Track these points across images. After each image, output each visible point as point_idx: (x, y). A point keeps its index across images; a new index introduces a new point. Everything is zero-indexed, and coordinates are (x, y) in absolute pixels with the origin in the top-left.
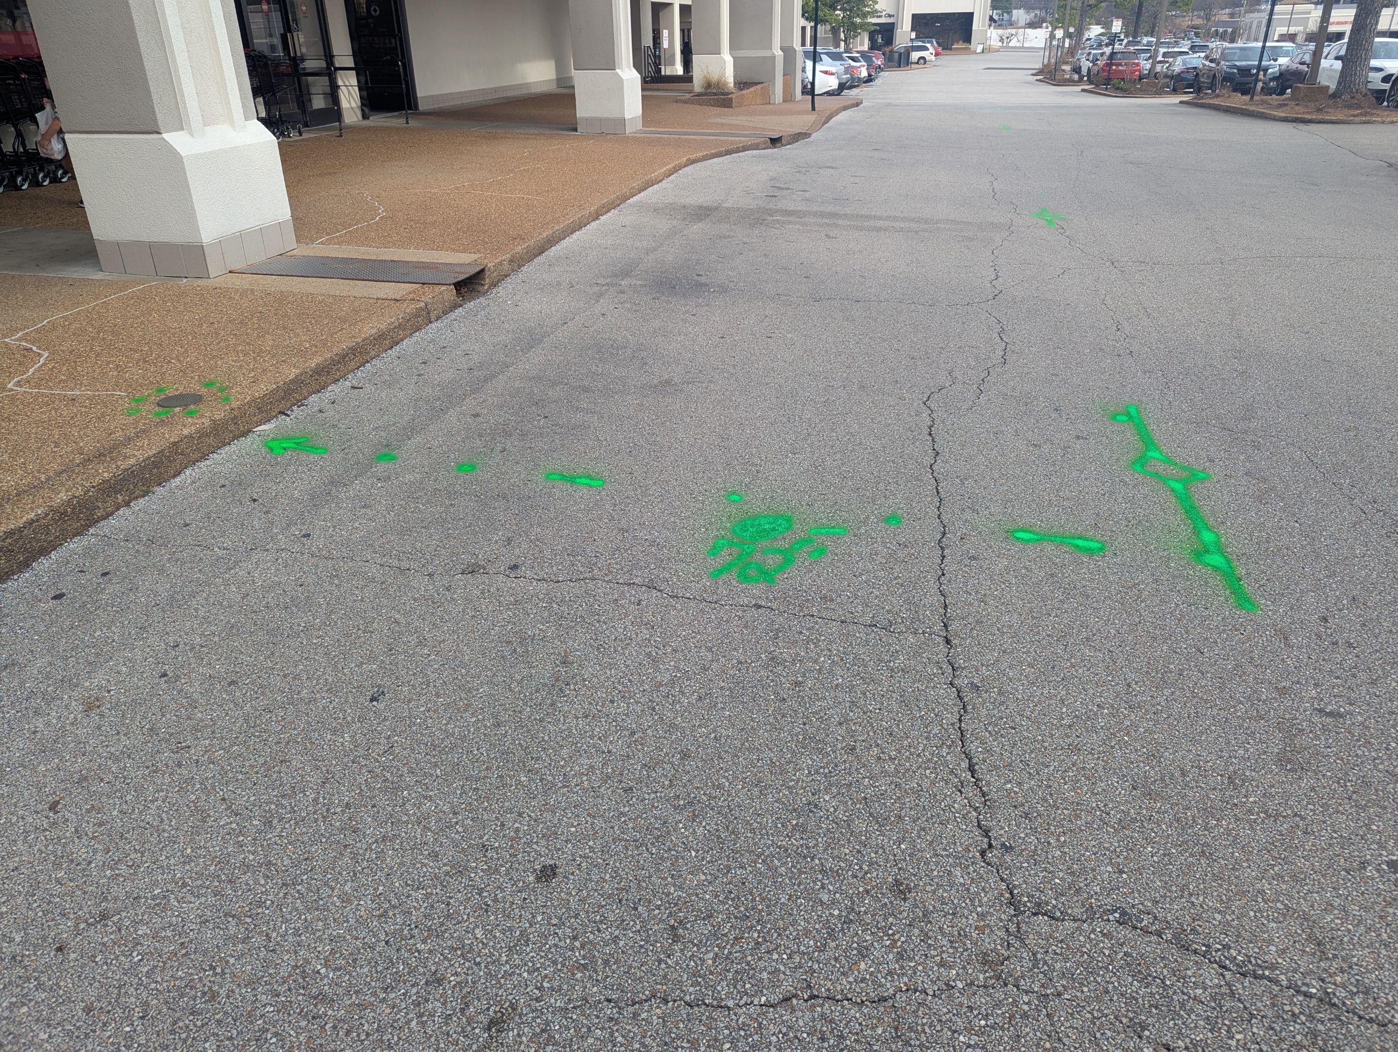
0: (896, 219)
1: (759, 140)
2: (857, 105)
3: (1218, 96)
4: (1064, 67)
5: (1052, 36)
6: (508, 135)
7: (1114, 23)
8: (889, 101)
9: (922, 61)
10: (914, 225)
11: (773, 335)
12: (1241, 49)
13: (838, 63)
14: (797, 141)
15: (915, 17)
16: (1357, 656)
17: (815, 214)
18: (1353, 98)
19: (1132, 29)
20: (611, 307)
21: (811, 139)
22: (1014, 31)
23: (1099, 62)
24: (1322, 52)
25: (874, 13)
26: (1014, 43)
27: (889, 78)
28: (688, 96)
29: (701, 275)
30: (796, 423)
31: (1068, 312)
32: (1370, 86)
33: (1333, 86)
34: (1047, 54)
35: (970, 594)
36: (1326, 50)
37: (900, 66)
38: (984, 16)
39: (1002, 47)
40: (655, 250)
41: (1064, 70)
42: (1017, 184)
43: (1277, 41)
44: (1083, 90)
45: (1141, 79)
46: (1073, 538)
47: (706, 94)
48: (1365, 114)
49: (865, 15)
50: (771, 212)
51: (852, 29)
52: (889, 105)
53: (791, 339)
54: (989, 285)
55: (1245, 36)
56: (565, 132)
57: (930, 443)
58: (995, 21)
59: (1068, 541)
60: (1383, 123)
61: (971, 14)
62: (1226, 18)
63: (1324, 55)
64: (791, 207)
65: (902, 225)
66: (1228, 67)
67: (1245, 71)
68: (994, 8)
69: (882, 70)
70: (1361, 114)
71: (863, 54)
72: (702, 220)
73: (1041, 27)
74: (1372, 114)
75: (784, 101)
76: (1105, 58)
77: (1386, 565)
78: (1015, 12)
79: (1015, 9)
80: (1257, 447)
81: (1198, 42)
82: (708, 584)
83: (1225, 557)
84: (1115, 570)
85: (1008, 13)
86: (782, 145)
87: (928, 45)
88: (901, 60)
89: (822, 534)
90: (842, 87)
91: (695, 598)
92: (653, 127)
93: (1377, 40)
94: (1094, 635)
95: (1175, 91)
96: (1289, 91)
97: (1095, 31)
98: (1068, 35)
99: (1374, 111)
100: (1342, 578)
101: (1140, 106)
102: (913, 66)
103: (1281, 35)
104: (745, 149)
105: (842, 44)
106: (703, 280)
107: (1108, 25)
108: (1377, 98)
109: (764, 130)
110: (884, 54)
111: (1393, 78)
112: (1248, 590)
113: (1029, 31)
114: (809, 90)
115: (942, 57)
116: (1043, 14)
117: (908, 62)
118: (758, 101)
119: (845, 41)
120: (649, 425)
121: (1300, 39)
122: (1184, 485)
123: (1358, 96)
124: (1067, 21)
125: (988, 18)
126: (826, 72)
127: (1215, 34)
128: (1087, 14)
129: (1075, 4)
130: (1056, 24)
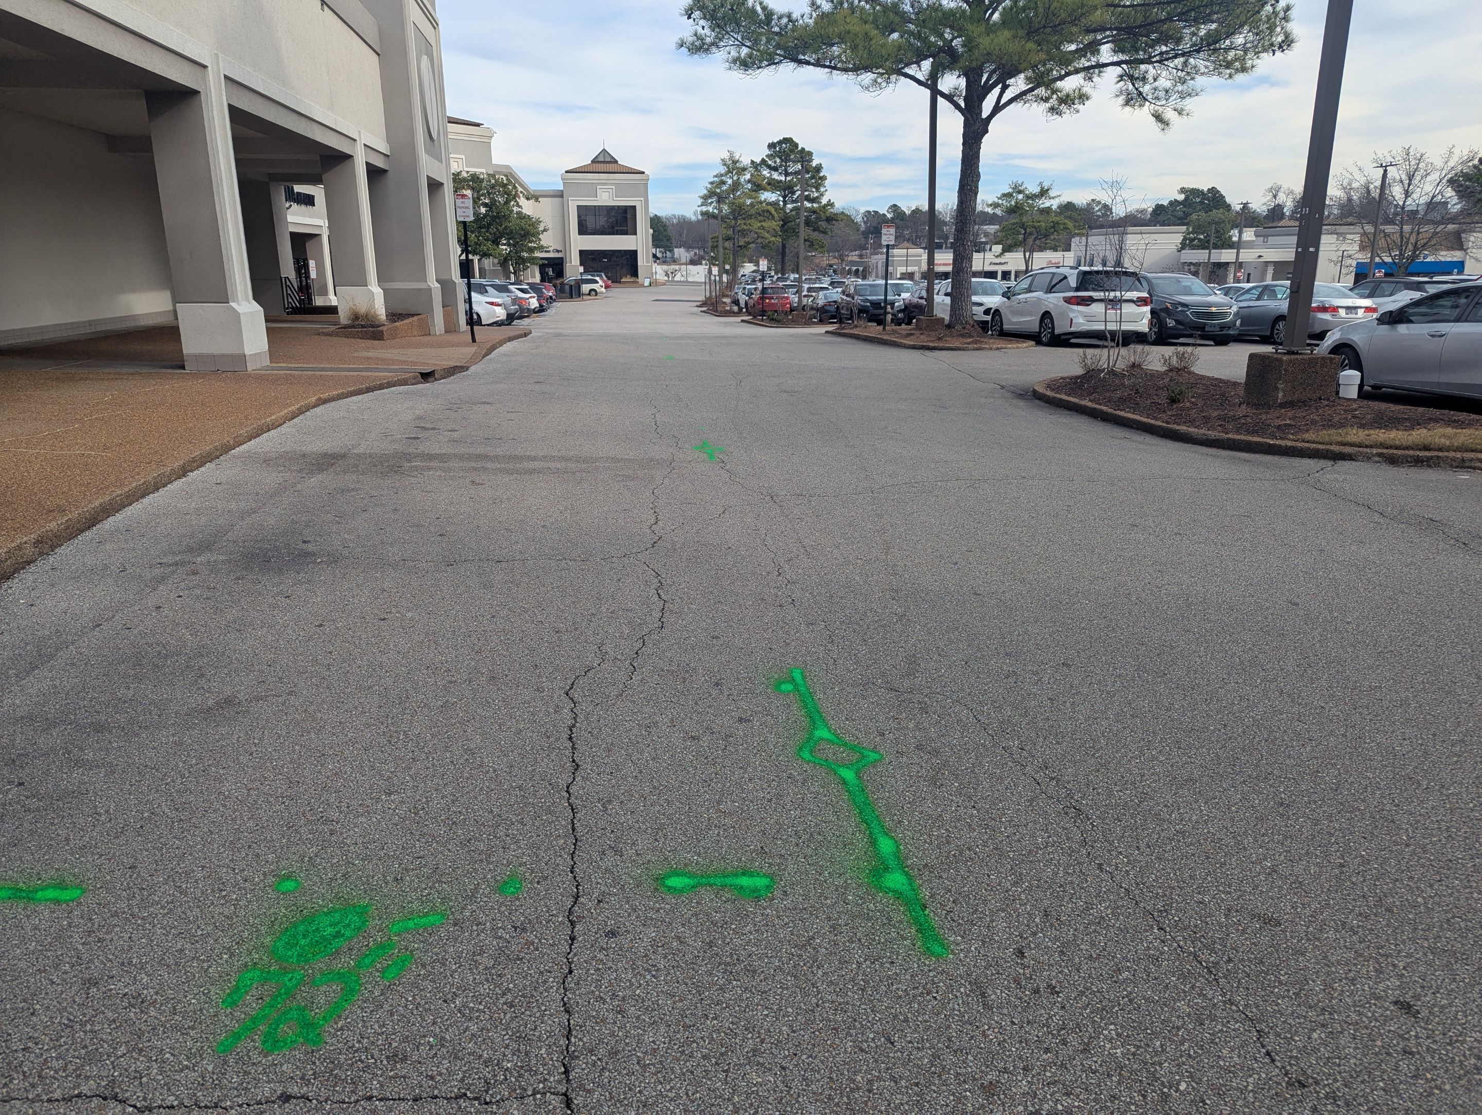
0: (552, 458)
1: (408, 375)
2: (525, 335)
3: (856, 327)
4: (724, 300)
5: (710, 271)
6: (91, 376)
7: (763, 262)
8: (560, 331)
9: (593, 293)
10: (571, 465)
11: (389, 616)
12: (870, 286)
13: (505, 295)
14: (453, 374)
15: (582, 253)
16: (1063, 1007)
17: (461, 457)
18: (964, 328)
19: (779, 267)
20: (173, 595)
21: (469, 372)
22: (677, 267)
23: (753, 296)
24: (933, 289)
25: (541, 248)
26: (678, 278)
27: (562, 308)
28: (332, 328)
29: (309, 542)
30: (400, 744)
31: (730, 558)
32: (975, 318)
33: (947, 318)
34: (708, 287)
35: (604, 1002)
36: (937, 287)
37: (572, 297)
38: (647, 254)
39: (668, 281)
40: (254, 512)
41: (725, 303)
42: (679, 416)
43: (900, 279)
44: (743, 321)
45: (792, 310)
46: (736, 875)
47: (353, 327)
48: (975, 342)
49: (531, 250)
50: (409, 457)
51: (521, 263)
52: (560, 335)
53: (412, 619)
54: (648, 531)
55: (873, 276)
56: (169, 371)
57: (568, 753)
58: (658, 258)
59: (729, 881)
60: (991, 349)
61: (635, 252)
62: (856, 259)
63: (936, 291)
64: (435, 449)
65: (559, 466)
66: (862, 301)
67: (876, 305)
68: (656, 247)
69: (555, 301)
70: (972, 342)
71: (533, 287)
72: (323, 471)
73: (701, 264)
74: (981, 342)
75: (446, 332)
76: (758, 292)
77: (1070, 855)
78: (676, 250)
79: (676, 247)
80: (924, 710)
81: (837, 278)
82: (210, 1068)
83: (907, 874)
84: (786, 920)
85: (670, 251)
86: (436, 380)
87: (597, 279)
88: (573, 292)
89: (408, 931)
90: (511, 318)
91: (181, 1104)
92: (284, 362)
93: (973, 280)
94: (762, 1042)
95: (821, 322)
96: (914, 321)
97: (748, 268)
98: (723, 271)
100: (1030, 882)
101: (792, 336)
102: (585, 297)
103: (902, 274)
104: (390, 385)
105: (512, 276)
106: (310, 547)
107: (758, 264)
108: (983, 328)
109: (414, 363)
110: (555, 286)
111: (991, 312)
112: (936, 921)
113: (690, 267)
114: (473, 320)
115: (612, 289)
116: (702, 253)
117: (579, 294)
118: (415, 333)
119: (515, 273)
120: (182, 776)
121: (917, 277)
122: (856, 773)
123: (968, 326)
124: (721, 259)
125: (651, 256)
126: (492, 304)
127: (849, 272)
128: (739, 253)
129: (727, 244)
130: (712, 261)
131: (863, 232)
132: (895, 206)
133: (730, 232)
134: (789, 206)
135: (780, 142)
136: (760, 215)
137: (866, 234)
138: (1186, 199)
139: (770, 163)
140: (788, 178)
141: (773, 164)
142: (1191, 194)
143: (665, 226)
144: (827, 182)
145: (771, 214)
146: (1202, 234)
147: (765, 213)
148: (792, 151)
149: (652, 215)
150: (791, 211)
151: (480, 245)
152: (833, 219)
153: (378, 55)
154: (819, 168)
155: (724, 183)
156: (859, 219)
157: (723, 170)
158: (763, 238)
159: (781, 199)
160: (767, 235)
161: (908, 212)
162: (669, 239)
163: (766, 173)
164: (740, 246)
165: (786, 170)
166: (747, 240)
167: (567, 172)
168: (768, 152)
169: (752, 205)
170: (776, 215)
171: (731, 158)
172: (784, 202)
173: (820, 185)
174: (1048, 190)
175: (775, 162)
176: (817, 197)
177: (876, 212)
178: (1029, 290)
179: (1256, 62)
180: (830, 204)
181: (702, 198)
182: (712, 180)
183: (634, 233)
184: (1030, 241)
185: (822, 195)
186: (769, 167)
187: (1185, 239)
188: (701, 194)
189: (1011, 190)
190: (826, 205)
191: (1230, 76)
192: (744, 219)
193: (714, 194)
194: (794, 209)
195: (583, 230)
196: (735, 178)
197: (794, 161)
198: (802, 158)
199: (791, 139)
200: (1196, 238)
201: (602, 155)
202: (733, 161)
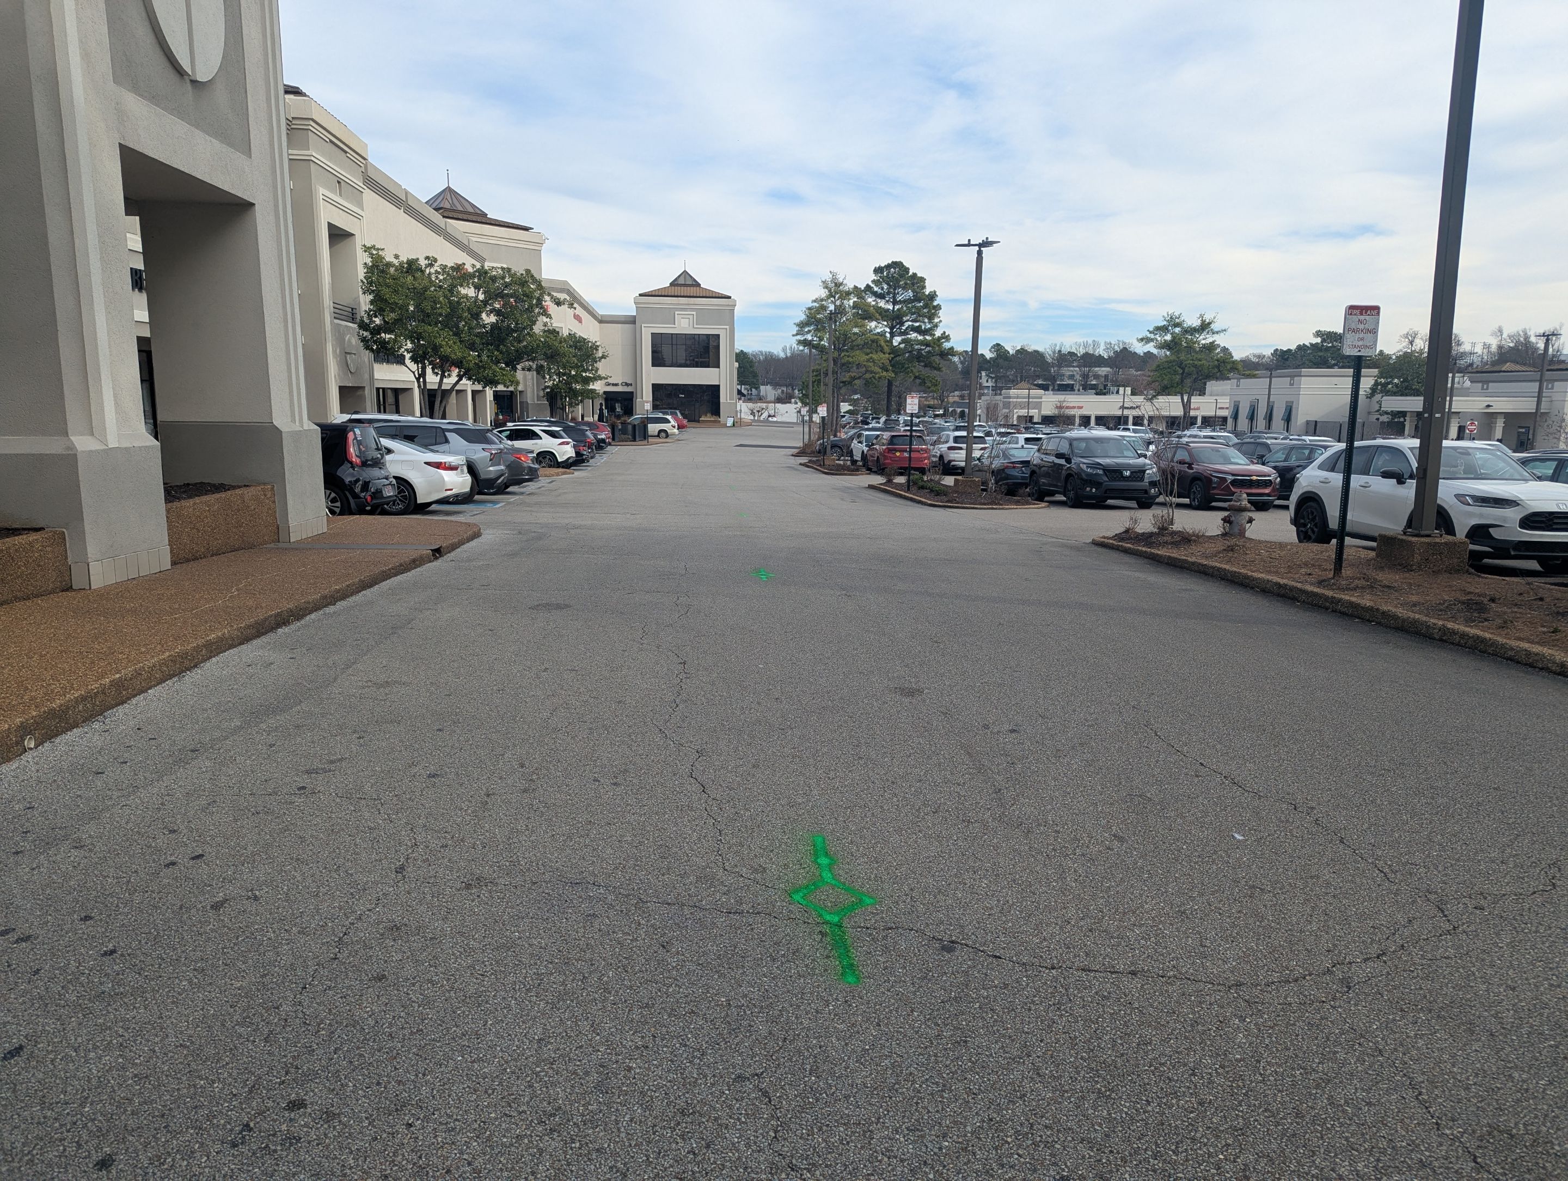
9: (663, 434)
13: (479, 447)
15: (656, 388)
22: (764, 405)
25: (600, 380)
26: (765, 417)
34: (807, 429)
37: (634, 440)
38: (731, 390)
39: (754, 421)
49: (587, 381)
58: (744, 395)
61: (718, 387)
62: (957, 399)
68: (741, 382)
69: (610, 444)
73: (790, 403)
76: (880, 442)
78: (762, 388)
79: (763, 384)
85: (756, 388)
87: (669, 417)
88: (638, 433)
102: (651, 439)
110: (613, 428)
113: (779, 406)
115: (688, 430)
116: (790, 391)
117: (645, 436)
125: (735, 392)
126: (438, 465)
132: (998, 345)
133: (832, 365)
134: (898, 339)
135: (888, 267)
136: (868, 346)
137: (966, 373)
139: (876, 289)
140: (897, 307)
141: (880, 291)
142: (1328, 337)
143: (751, 361)
144: (941, 313)
145: (880, 345)
146: (1398, 378)
147: (874, 343)
148: (902, 276)
149: (737, 351)
150: (900, 344)
152: (948, 354)
154: (933, 296)
155: (823, 308)
156: (957, 357)
157: (823, 293)
158: (872, 372)
159: (888, 330)
160: (877, 369)
161: (1011, 352)
162: (755, 375)
163: (871, 300)
164: (844, 382)
165: (894, 297)
166: (853, 375)
167: (641, 295)
168: (874, 277)
169: (858, 335)
170: (885, 348)
171: (834, 281)
172: (891, 333)
173: (934, 315)
174: (1210, 323)
175: (882, 289)
176: (930, 329)
180: (946, 337)
181: (798, 325)
182: (810, 305)
183: (717, 365)
184: (1188, 382)
185: (936, 326)
186: (875, 294)
187: (1376, 384)
188: (797, 321)
189: (1165, 323)
190: (939, 339)
192: (848, 350)
193: (814, 319)
194: (903, 341)
195: (658, 361)
196: (838, 303)
197: (904, 288)
198: (913, 284)
199: (901, 263)
200: (1388, 383)
201: (682, 277)
202: (836, 284)
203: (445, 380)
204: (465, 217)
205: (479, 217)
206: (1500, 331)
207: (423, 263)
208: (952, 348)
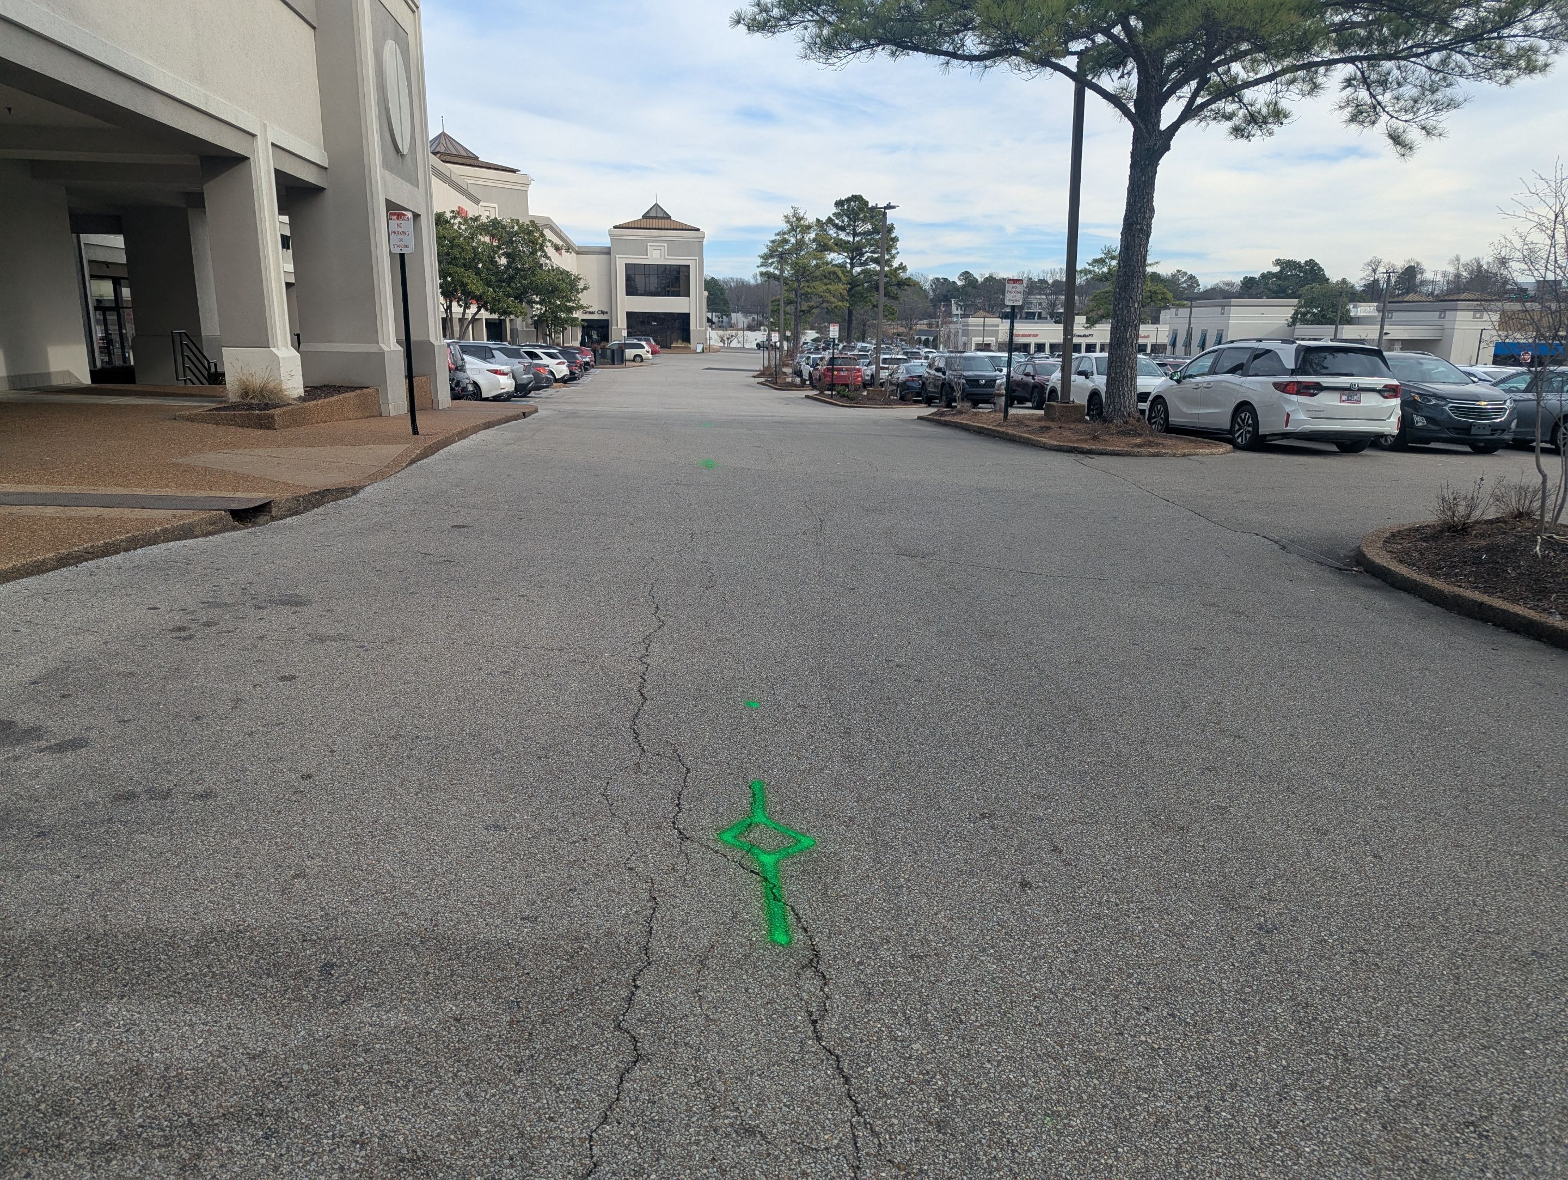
3: (961, 412)
4: (785, 370)
5: (769, 337)
7: (831, 328)
9: (638, 359)
13: (516, 361)
15: (630, 315)
18: (1126, 423)
19: (846, 334)
22: (733, 333)
23: (819, 367)
25: (581, 309)
26: (734, 344)
27: (600, 375)
37: (613, 364)
38: (701, 317)
39: (723, 348)
41: (785, 373)
44: (807, 397)
45: (865, 386)
48: (1150, 444)
49: (570, 310)
51: (561, 324)
58: (713, 323)
60: (1175, 455)
61: (688, 315)
66: (955, 376)
67: (974, 383)
68: (711, 310)
69: (593, 367)
71: (567, 351)
73: (759, 329)
74: (1157, 444)
76: (825, 363)
78: (733, 315)
79: (734, 311)
81: (909, 348)
85: (727, 316)
86: (273, 519)
87: (644, 343)
88: (616, 358)
90: (522, 390)
95: (905, 401)
97: (810, 335)
98: (783, 338)
99: (1160, 441)
102: (628, 363)
103: (979, 345)
105: (548, 338)
107: (823, 330)
110: (594, 351)
111: (1150, 398)
113: (748, 333)
115: (661, 355)
116: (760, 318)
117: (622, 360)
123: (1132, 421)
124: (782, 325)
125: (705, 320)
126: (496, 372)
127: (919, 341)
128: (801, 319)
129: (788, 308)
130: (772, 327)
131: (931, 300)
132: (967, 273)
133: (792, 295)
134: (858, 269)
135: (849, 200)
136: (825, 277)
137: (936, 302)
138: (1281, 272)
139: (837, 222)
140: (857, 239)
141: (840, 224)
142: (1287, 265)
143: (722, 290)
144: (899, 245)
145: (837, 276)
146: (1316, 308)
147: (832, 275)
148: (861, 209)
149: (708, 278)
150: (859, 274)
151: (499, 301)
152: (904, 284)
153: (314, 28)
154: (891, 229)
155: (786, 241)
156: (927, 286)
157: (786, 227)
158: (828, 302)
159: (849, 261)
160: (833, 299)
161: (980, 280)
162: (726, 303)
163: (832, 232)
164: (803, 311)
165: (854, 230)
166: (811, 304)
167: (615, 227)
168: (835, 210)
169: (817, 266)
170: (843, 278)
171: (795, 215)
172: (852, 264)
173: (891, 247)
175: (843, 221)
176: (888, 260)
177: (945, 280)
178: (1213, 371)
179: (1553, 58)
180: (903, 268)
181: (762, 257)
182: (773, 238)
183: (687, 294)
185: (893, 257)
186: (836, 226)
187: (1296, 313)
188: (761, 253)
189: (1103, 256)
190: (897, 269)
191: (1507, 82)
192: (808, 281)
193: (777, 252)
194: (863, 272)
195: (632, 290)
196: (799, 237)
197: (863, 221)
198: (872, 217)
199: (861, 197)
200: (1308, 312)
201: (654, 210)
202: (797, 219)
203: (467, 311)
204: (460, 160)
205: (471, 161)
206: (1458, 259)
207: (448, 215)
208: (909, 278)
